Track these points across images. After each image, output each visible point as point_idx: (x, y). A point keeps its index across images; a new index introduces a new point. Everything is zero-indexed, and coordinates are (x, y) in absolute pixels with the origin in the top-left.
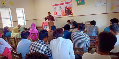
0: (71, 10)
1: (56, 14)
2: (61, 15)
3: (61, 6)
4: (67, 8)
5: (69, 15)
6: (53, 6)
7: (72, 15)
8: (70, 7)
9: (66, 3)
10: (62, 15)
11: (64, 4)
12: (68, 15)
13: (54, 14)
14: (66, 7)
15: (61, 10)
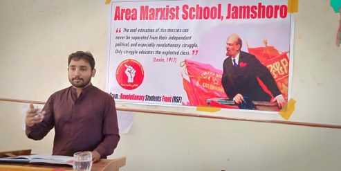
0: (274, 68)
1: (139, 78)
2: (177, 99)
3: (193, 24)
4: (245, 49)
5: (254, 107)
6: (117, 17)
7: (278, 107)
8: (272, 49)
9: (238, 12)
10: (185, 99)
11: (224, 13)
12: (241, 106)
13: (122, 78)
14: (239, 42)
15: (190, 58)
